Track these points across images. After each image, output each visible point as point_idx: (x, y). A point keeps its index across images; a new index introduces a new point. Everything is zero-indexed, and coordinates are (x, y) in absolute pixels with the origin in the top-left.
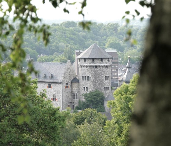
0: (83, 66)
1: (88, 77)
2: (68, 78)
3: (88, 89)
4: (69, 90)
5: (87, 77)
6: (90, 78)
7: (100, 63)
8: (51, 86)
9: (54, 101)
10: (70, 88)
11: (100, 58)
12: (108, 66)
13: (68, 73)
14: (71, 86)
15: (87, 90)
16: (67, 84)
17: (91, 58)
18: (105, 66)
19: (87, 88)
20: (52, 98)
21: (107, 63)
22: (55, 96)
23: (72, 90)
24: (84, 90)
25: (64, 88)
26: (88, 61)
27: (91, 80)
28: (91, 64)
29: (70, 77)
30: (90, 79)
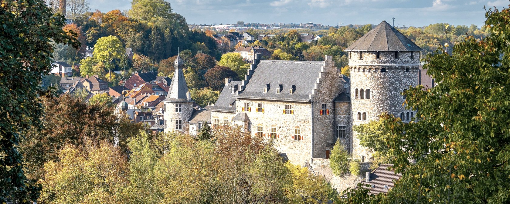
0: (363, 67)
1: (368, 91)
2: (327, 94)
3: (367, 116)
4: (329, 118)
5: (365, 90)
6: (371, 93)
7: (393, 62)
8: (292, 109)
9: (297, 141)
10: (332, 115)
11: (392, 52)
12: (410, 67)
13: (327, 83)
14: (334, 110)
15: (365, 119)
16: (324, 106)
17: (374, 52)
18: (402, 68)
19: (365, 113)
20: (293, 134)
21: (408, 62)
22: (299, 130)
23: (334, 118)
24: (360, 119)
25: (317, 113)
26: (368, 57)
27: (373, 97)
28: (373, 64)
29: (331, 91)
30: (371, 96)
